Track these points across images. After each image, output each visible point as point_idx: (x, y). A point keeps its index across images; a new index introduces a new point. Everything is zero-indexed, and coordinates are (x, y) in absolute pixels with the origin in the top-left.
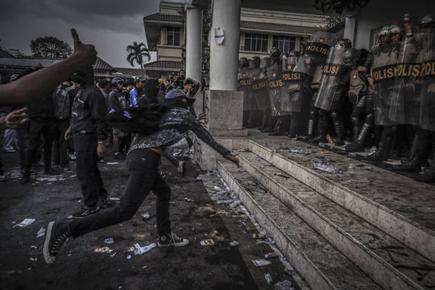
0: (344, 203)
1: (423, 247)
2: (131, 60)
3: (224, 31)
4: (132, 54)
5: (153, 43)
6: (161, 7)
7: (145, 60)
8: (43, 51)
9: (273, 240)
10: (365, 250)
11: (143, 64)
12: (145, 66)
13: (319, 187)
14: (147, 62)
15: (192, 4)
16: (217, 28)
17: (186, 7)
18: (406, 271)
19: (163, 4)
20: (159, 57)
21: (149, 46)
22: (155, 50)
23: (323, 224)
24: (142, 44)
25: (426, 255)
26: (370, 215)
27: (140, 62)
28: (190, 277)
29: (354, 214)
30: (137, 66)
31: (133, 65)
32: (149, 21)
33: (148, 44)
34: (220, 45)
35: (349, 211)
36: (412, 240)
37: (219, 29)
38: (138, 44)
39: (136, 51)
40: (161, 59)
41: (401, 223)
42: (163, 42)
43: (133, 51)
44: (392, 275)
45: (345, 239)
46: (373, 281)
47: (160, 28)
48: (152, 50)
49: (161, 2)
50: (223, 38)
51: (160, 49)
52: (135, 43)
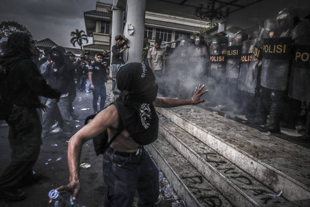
0: (193, 133)
1: (224, 152)
2: (73, 42)
3: (133, 27)
4: (74, 38)
5: (91, 31)
6: (97, 6)
7: (84, 43)
8: (6, 31)
9: (151, 154)
10: (195, 155)
11: (82, 45)
12: (84, 47)
13: (182, 125)
14: (86, 44)
15: (117, 6)
16: (129, 24)
17: (112, 8)
18: (212, 163)
19: (98, 4)
20: (94, 41)
21: (87, 33)
22: (92, 36)
23: (178, 143)
24: (82, 31)
25: (226, 157)
26: (204, 138)
27: (80, 44)
28: (97, 172)
29: (197, 139)
30: (78, 47)
31: (74, 46)
32: (88, 15)
33: (87, 31)
34: (131, 35)
35: (195, 137)
36: (220, 150)
37: (131, 25)
38: (79, 31)
39: (77, 36)
40: (96, 43)
41: (216, 140)
42: (97, 30)
43: (75, 36)
44: (205, 165)
45: (188, 151)
46: (198, 171)
47: (95, 21)
48: (89, 36)
49: (97, 2)
50: (133, 31)
51: (95, 36)
52: (77, 30)
